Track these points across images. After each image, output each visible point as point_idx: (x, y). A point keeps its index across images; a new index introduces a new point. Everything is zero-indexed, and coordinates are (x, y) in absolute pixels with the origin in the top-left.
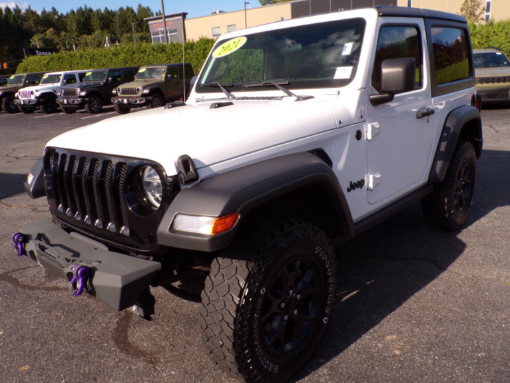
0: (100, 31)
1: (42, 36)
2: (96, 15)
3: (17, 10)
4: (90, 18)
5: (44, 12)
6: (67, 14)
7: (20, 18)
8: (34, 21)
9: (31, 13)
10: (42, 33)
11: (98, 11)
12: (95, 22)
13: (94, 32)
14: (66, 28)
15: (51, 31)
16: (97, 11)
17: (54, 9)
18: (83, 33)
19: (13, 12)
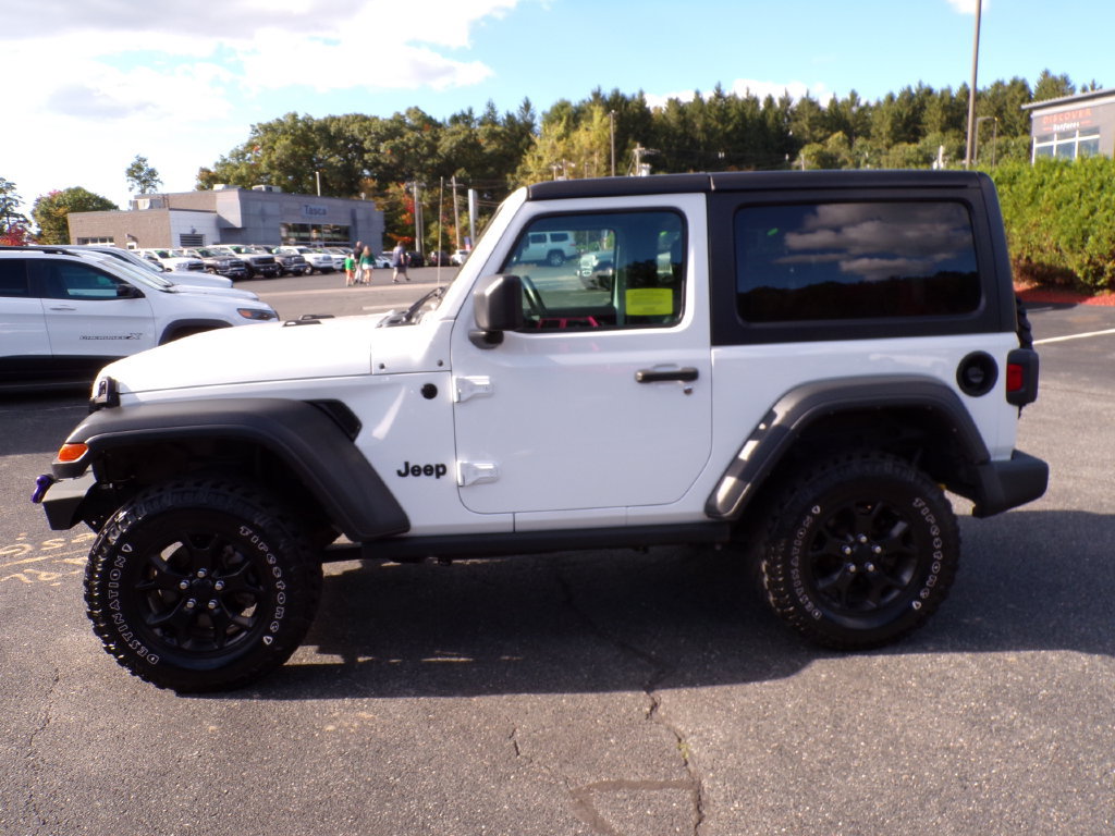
0: (939, 134)
1: (817, 147)
2: (937, 101)
3: (786, 102)
4: (922, 107)
5: (834, 102)
6: (879, 104)
7: (788, 116)
8: (811, 119)
9: (810, 104)
10: (820, 141)
11: (946, 93)
12: (933, 116)
13: (925, 135)
14: (868, 131)
15: (838, 138)
16: (943, 92)
17: (854, 95)
18: (902, 140)
19: (778, 105)
